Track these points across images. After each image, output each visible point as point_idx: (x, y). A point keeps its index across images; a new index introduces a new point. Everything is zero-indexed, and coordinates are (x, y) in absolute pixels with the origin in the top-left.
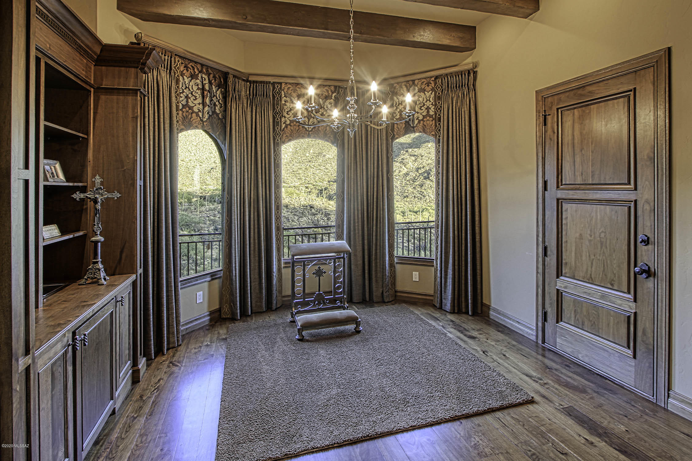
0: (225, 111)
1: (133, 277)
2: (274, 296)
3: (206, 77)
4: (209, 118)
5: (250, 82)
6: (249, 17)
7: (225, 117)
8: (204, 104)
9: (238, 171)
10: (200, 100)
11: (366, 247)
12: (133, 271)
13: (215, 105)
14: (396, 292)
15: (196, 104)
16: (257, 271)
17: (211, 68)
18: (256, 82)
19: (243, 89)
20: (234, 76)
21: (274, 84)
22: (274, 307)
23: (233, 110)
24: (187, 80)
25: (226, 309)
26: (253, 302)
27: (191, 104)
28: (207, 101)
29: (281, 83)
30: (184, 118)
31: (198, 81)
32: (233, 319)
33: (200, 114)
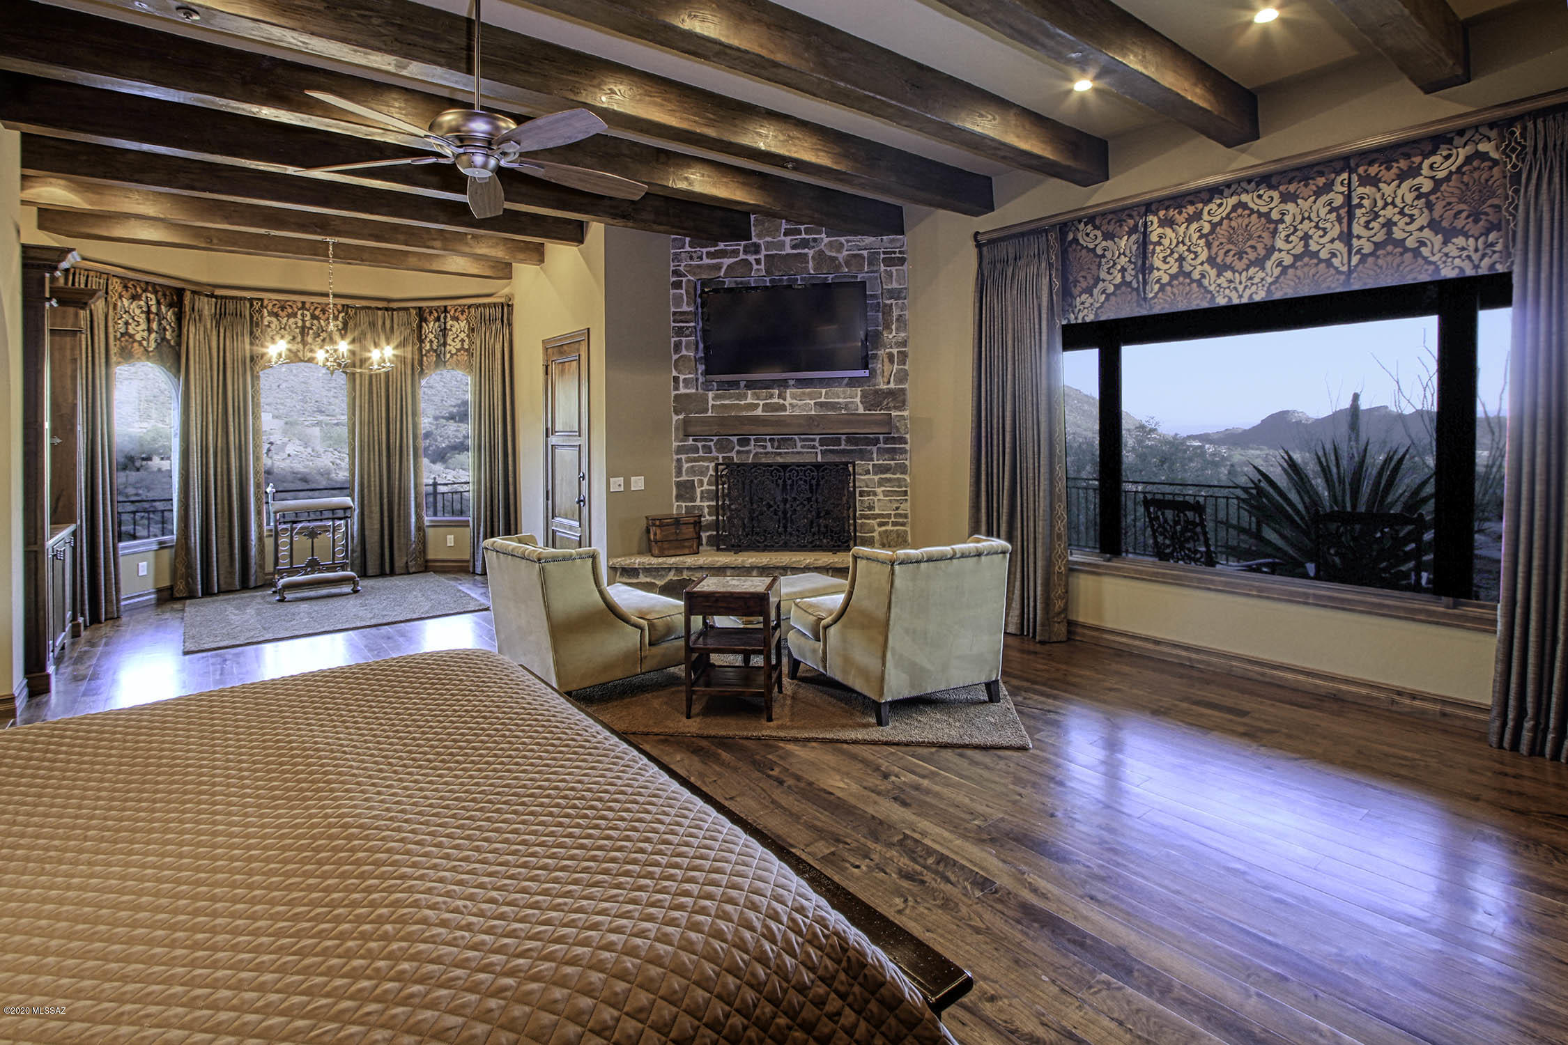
0: (180, 336)
1: (72, 528)
2: (253, 571)
3: (153, 297)
4: (156, 348)
5: (216, 297)
6: (215, 241)
7: (179, 344)
8: (150, 330)
9: (199, 412)
10: (144, 326)
11: (386, 507)
12: (71, 520)
13: (165, 329)
14: (427, 561)
15: (139, 331)
16: (226, 539)
17: (160, 285)
18: (226, 297)
19: (207, 307)
20: (193, 292)
21: (251, 300)
22: (252, 584)
23: (191, 336)
24: (126, 302)
25: (181, 585)
26: (222, 578)
27: (131, 331)
28: (155, 326)
29: (262, 300)
30: (123, 349)
31: (142, 303)
32: (192, 596)
33: (145, 343)
